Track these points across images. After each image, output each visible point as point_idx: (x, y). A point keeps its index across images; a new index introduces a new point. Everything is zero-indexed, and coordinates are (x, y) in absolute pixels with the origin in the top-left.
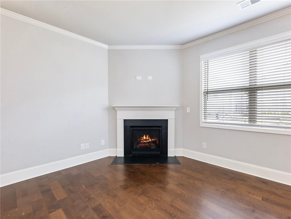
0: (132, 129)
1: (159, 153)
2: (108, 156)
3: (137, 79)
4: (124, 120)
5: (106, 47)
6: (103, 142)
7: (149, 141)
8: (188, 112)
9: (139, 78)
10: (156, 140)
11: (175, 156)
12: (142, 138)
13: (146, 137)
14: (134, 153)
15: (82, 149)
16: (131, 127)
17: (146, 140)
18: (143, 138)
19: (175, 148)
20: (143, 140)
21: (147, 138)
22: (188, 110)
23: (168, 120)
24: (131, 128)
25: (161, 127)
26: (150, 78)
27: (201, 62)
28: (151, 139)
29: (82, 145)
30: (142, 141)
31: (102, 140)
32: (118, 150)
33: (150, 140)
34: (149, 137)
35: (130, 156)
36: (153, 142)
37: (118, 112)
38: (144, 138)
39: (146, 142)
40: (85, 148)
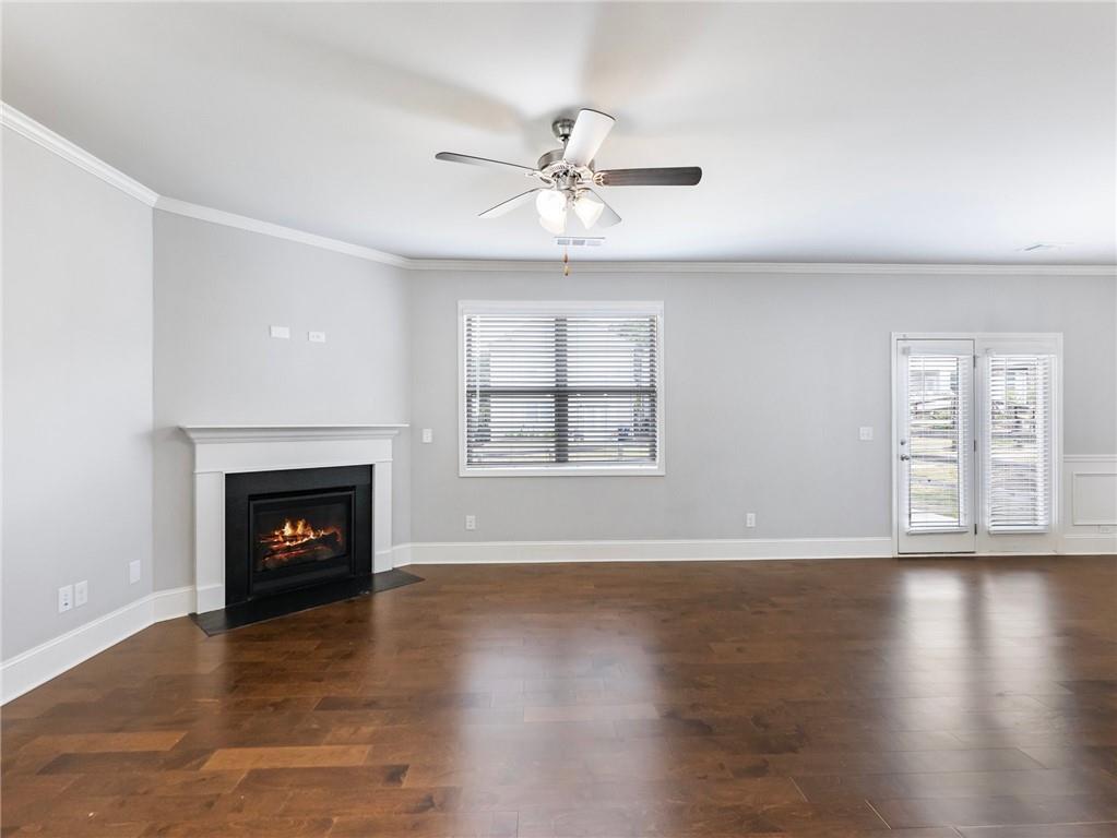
0: (255, 506)
1: (344, 569)
2: (152, 623)
3: (274, 334)
4: (226, 475)
5: (151, 198)
6: (136, 569)
7: (306, 539)
8: (425, 441)
9: (281, 332)
10: (335, 533)
11: (394, 569)
12: (277, 533)
13: (294, 527)
14: (257, 587)
15: (62, 609)
16: (252, 497)
17: (294, 538)
18: (283, 533)
19: (394, 543)
20: (281, 539)
21: (300, 530)
22: (427, 437)
23: (371, 466)
24: (252, 503)
25: (353, 488)
26: (319, 337)
27: (460, 318)
28: (315, 531)
29: (65, 591)
30: (279, 542)
31: (132, 564)
32: (199, 589)
33: (312, 537)
34: (305, 526)
35: (249, 599)
36: (321, 540)
37: (200, 449)
38: (288, 531)
39: (294, 543)
40: (74, 605)
